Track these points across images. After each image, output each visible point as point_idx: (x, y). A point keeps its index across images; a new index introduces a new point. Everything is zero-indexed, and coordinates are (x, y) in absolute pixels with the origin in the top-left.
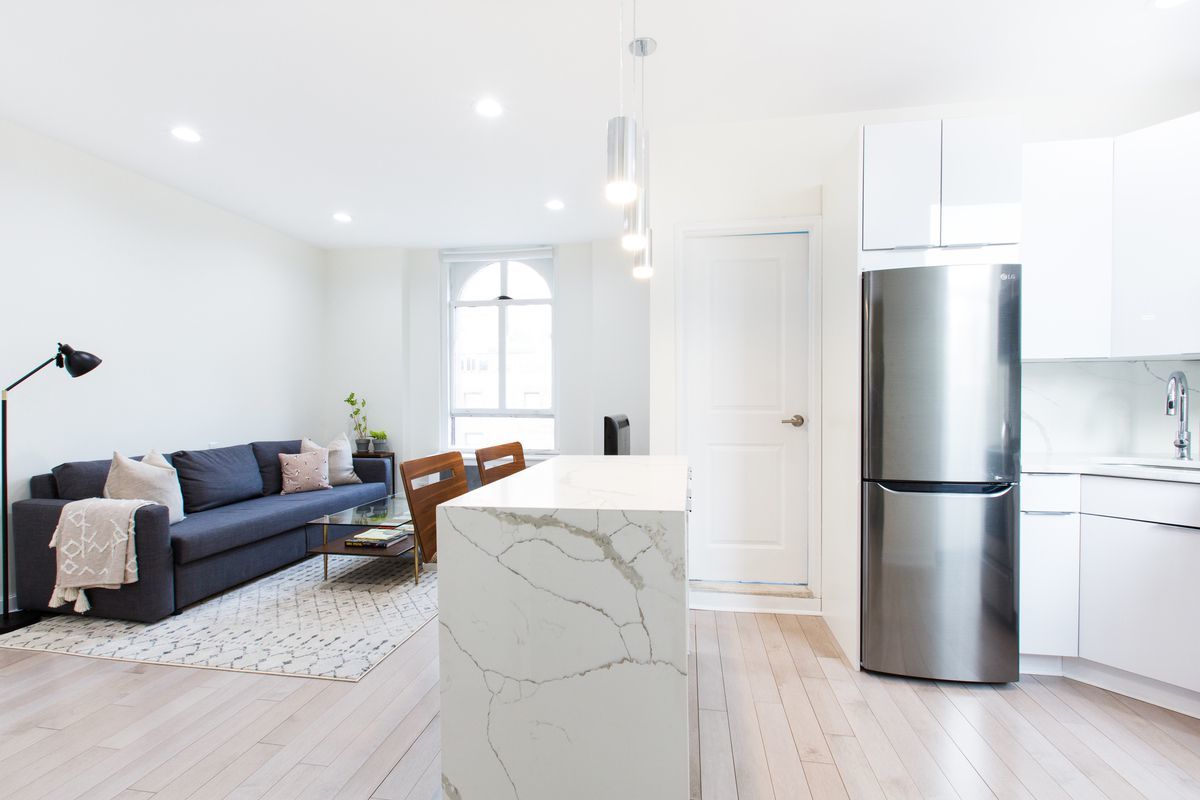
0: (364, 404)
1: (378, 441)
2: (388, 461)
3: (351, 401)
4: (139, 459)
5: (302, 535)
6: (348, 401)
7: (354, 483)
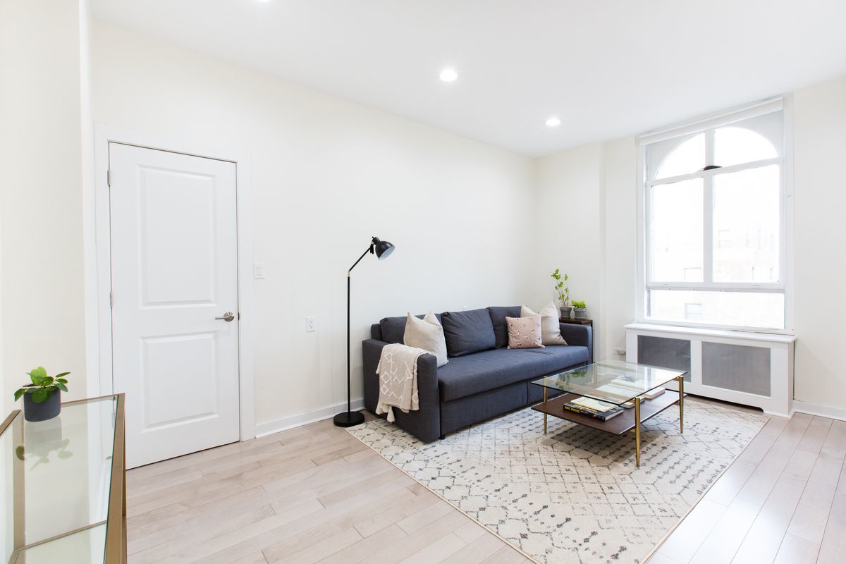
0: (566, 278)
1: (578, 310)
2: (589, 328)
3: (556, 276)
4: (422, 317)
5: (524, 386)
6: (554, 276)
7: (560, 345)
